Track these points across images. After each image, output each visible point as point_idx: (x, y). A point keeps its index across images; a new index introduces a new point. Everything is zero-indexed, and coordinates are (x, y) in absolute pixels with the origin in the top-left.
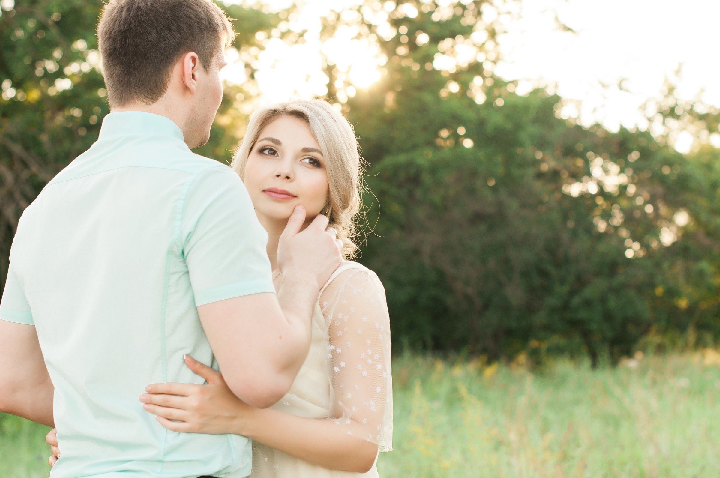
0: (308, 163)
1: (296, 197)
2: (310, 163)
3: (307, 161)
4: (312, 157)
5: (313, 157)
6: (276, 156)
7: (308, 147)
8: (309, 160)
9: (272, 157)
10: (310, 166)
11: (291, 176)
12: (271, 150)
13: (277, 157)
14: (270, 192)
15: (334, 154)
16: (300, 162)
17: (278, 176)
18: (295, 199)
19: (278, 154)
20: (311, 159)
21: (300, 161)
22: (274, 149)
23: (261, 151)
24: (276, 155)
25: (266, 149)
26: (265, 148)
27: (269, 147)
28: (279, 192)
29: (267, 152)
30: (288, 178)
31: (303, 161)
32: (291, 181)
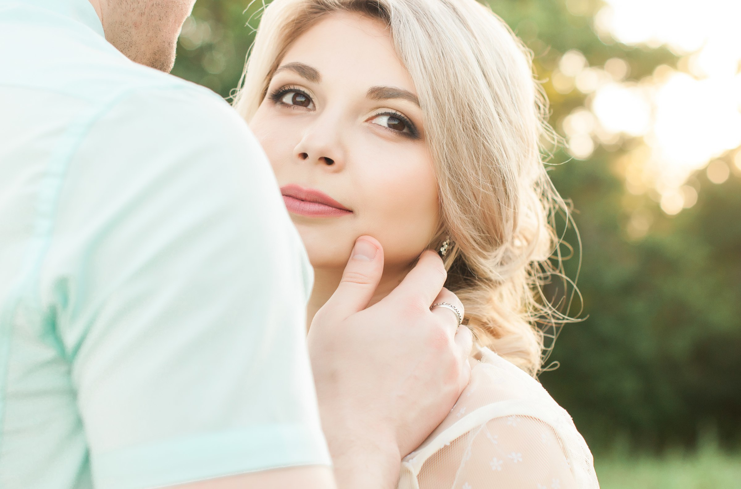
0: (386, 125)
1: (350, 211)
2: (390, 126)
3: (384, 121)
4: (394, 112)
5: (397, 110)
6: (310, 110)
7: (383, 86)
8: (389, 119)
9: (300, 110)
10: (391, 134)
11: (334, 156)
12: (298, 93)
13: (312, 112)
14: (291, 198)
15: (449, 106)
16: (367, 124)
17: (304, 156)
18: (348, 216)
19: (314, 106)
20: (392, 117)
21: (367, 121)
22: (304, 92)
23: (278, 96)
24: (310, 106)
25: (290, 91)
26: (287, 88)
27: (297, 88)
28: (303, 196)
29: (288, 99)
30: (329, 161)
31: (374, 121)
32: (337, 171)
